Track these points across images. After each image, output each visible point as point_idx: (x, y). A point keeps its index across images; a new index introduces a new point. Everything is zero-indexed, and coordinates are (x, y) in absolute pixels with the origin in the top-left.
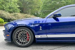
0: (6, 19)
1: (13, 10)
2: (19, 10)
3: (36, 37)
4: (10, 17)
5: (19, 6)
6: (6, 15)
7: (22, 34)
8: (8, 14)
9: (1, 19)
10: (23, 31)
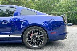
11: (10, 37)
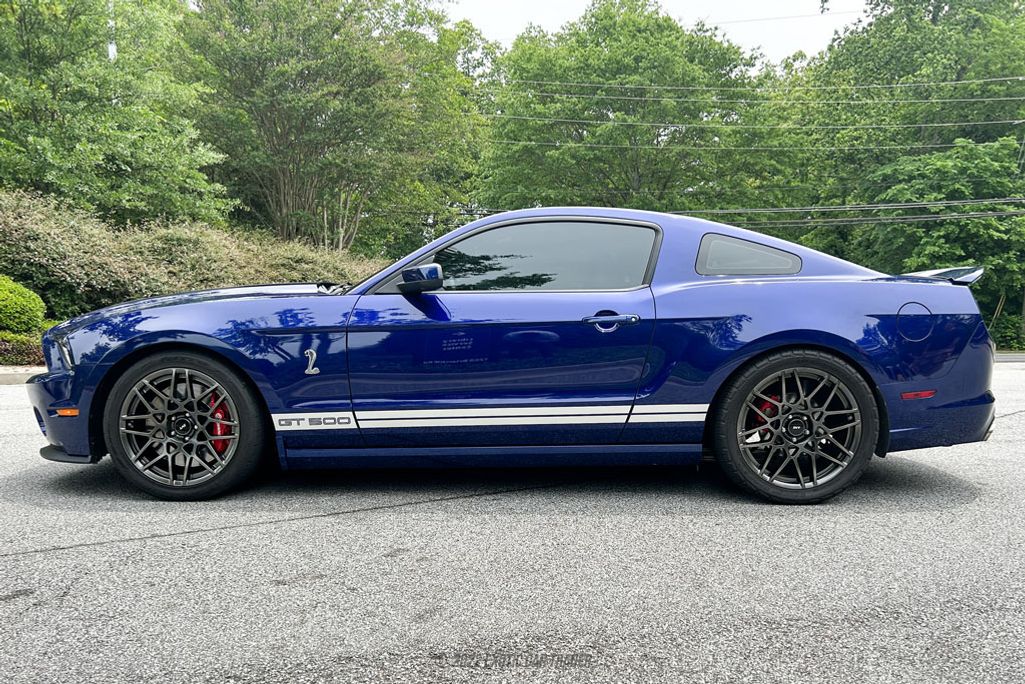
0: (71, 289)
1: (149, 190)
2: (216, 200)
3: (278, 428)
4: (118, 266)
5: (218, 157)
6: (66, 246)
7: (172, 406)
8: (97, 231)
9: (7, 282)
10: (179, 379)
11: (633, 419)
